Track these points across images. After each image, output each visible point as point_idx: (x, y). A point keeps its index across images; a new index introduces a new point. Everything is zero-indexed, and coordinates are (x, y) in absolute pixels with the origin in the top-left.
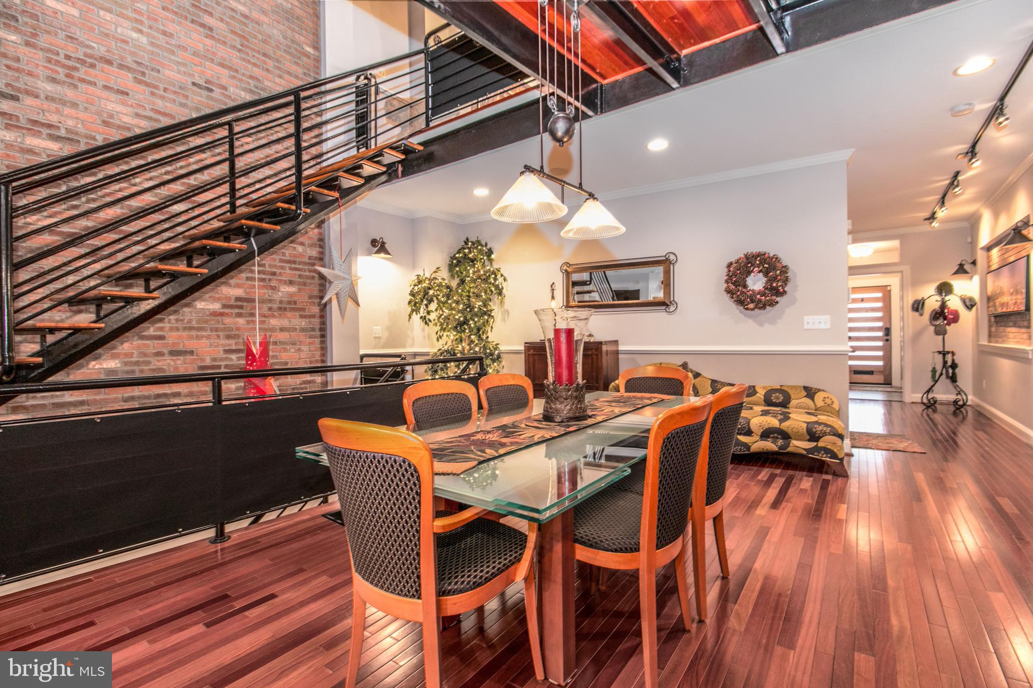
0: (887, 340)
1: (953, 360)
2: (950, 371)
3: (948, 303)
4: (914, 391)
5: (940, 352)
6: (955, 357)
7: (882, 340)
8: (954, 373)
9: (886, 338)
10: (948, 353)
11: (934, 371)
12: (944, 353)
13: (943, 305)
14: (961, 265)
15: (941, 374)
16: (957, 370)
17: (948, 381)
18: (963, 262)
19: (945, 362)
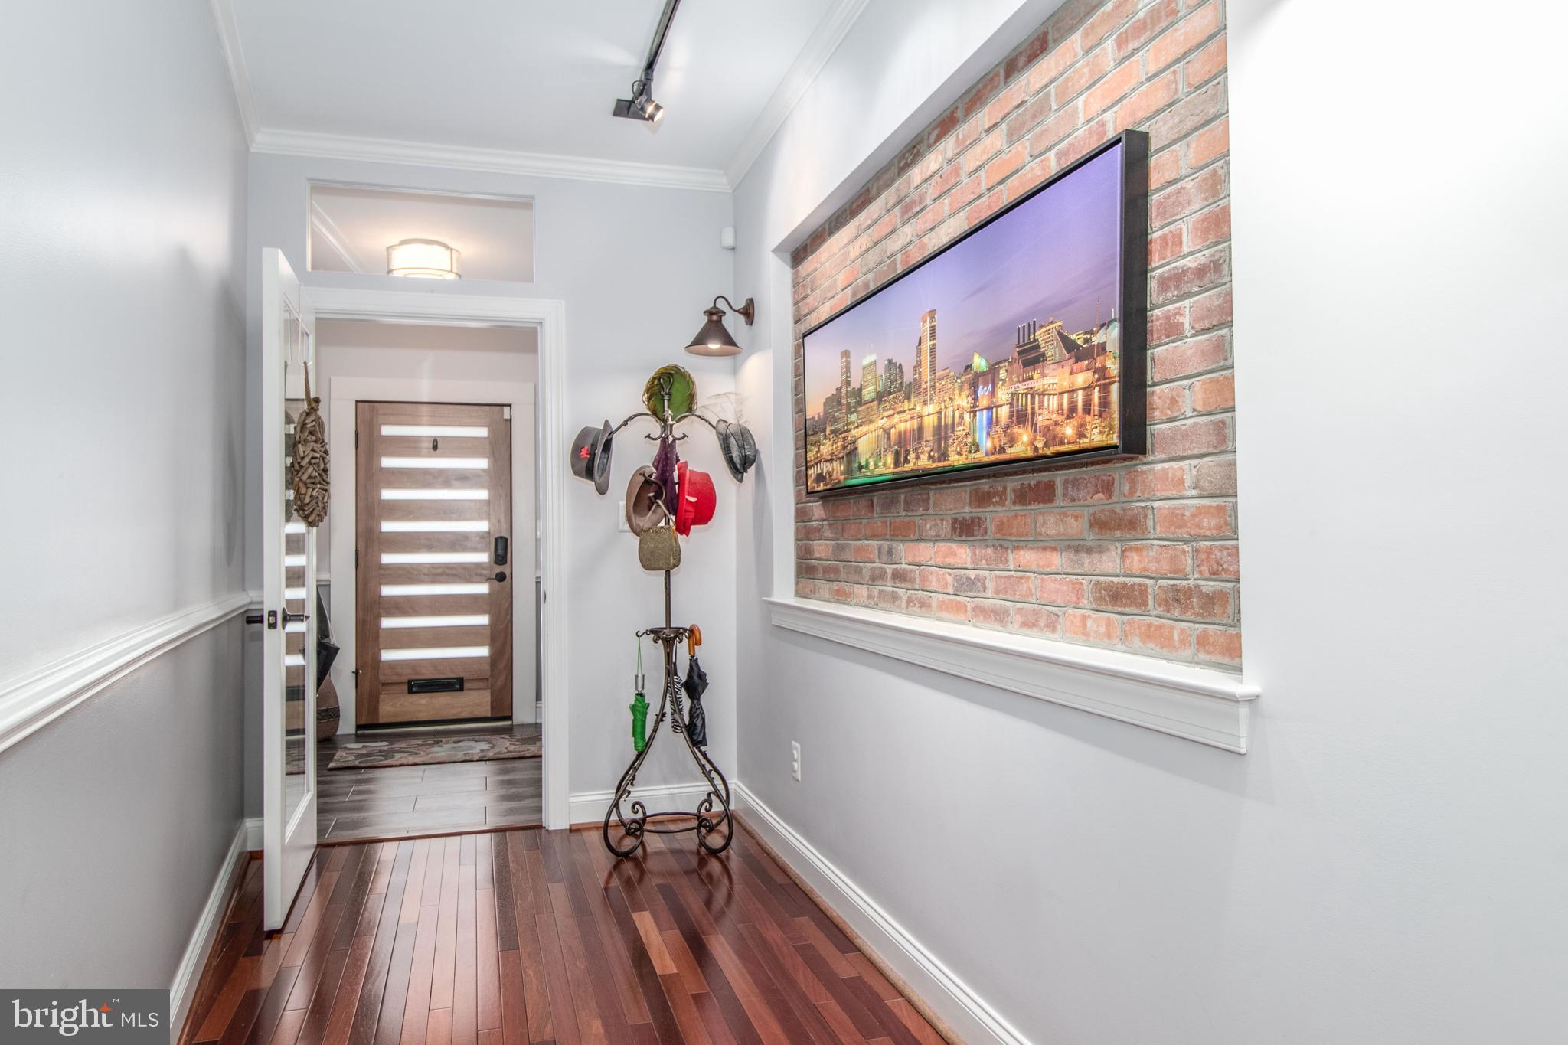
0: (501, 577)
1: (694, 662)
2: (686, 703)
3: (680, 450)
4: (577, 783)
5: (656, 632)
6: (699, 652)
7: (488, 579)
8: (696, 712)
9: (499, 569)
10: (679, 632)
11: (639, 707)
12: (667, 637)
13: (666, 457)
14: (714, 317)
15: (662, 716)
16: (705, 699)
17: (681, 739)
18: (722, 305)
19: (671, 670)
